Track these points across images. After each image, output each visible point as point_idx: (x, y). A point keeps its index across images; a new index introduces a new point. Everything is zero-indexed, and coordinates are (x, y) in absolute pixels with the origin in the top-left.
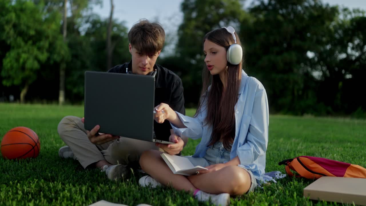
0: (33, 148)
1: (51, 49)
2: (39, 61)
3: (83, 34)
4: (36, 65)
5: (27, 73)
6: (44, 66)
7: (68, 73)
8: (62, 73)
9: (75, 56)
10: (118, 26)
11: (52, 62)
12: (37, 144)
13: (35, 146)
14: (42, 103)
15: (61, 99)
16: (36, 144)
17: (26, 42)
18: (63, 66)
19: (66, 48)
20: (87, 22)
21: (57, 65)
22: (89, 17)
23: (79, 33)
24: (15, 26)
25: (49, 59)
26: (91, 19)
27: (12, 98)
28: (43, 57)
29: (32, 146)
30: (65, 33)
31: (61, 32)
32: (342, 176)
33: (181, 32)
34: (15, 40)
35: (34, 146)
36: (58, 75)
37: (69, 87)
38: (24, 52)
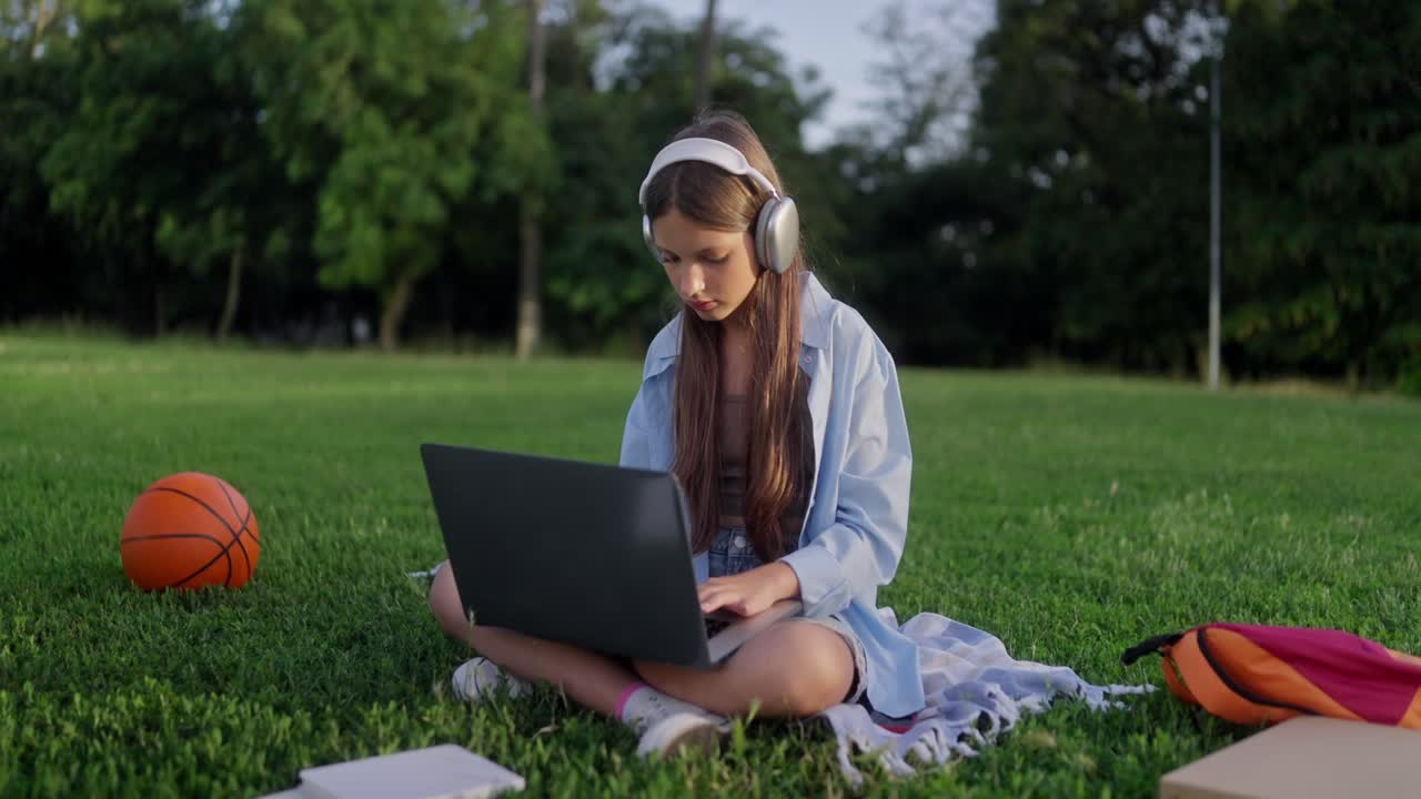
0: (225, 551)
1: (486, 147)
2: (442, 193)
3: (604, 84)
4: (433, 211)
5: (404, 237)
6: (460, 211)
7: (552, 235)
8: (530, 235)
9: (577, 171)
10: (742, 48)
11: (490, 196)
12: (242, 538)
13: (231, 544)
14: (458, 350)
15: (528, 333)
16: (237, 538)
17: (395, 124)
18: (534, 207)
19: (541, 141)
20: (618, 39)
21: (509, 205)
22: (628, 20)
23: (589, 82)
24: (357, 68)
25: (477, 185)
26: (635, 28)
27: (361, 328)
28: (457, 178)
29: (220, 544)
30: (538, 85)
31: (524, 84)
32: (1392, 720)
33: (990, 64)
34: (359, 117)
35: (226, 544)
36: (515, 243)
37: (558, 287)
38: (390, 163)
